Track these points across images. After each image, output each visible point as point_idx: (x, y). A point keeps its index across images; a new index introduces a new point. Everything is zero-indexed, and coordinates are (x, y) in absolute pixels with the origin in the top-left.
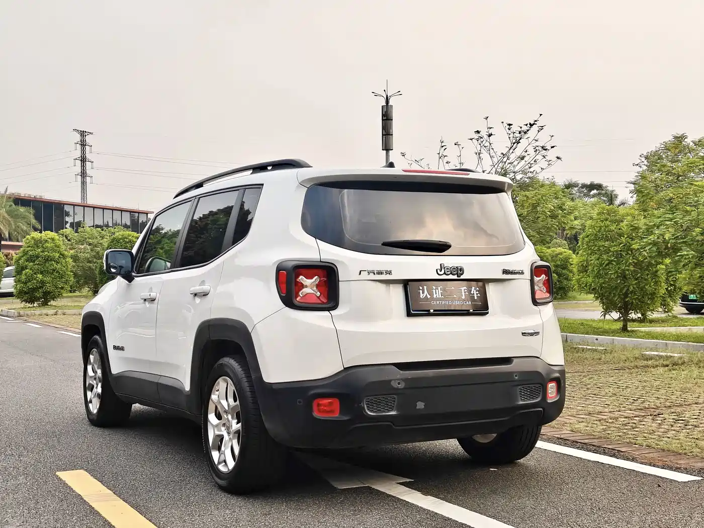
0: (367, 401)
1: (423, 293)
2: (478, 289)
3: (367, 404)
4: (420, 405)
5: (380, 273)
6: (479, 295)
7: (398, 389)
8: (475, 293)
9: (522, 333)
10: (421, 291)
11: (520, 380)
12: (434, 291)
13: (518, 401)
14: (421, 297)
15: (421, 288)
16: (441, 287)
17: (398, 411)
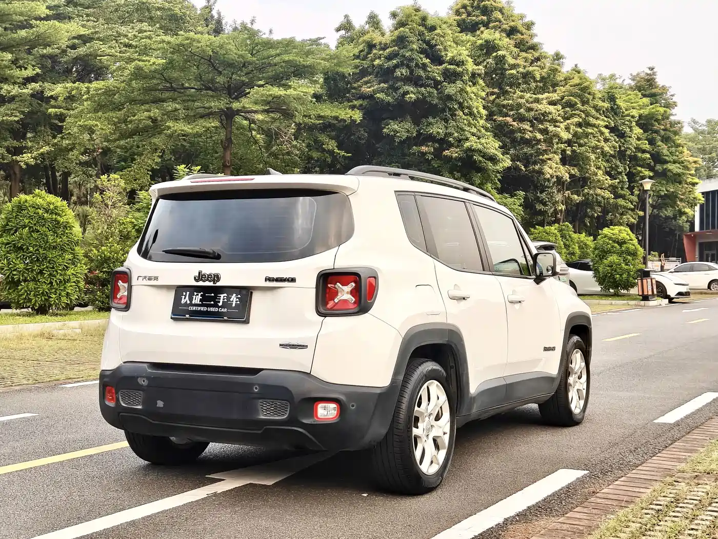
0: (122, 394)
1: (185, 298)
2: (239, 296)
3: (121, 396)
4: (160, 404)
5: (150, 279)
6: (238, 302)
7: (142, 385)
8: (234, 300)
9: (280, 345)
10: (183, 297)
11: (259, 393)
12: (194, 297)
13: (258, 414)
14: (182, 302)
15: (184, 294)
16: (202, 293)
17: (143, 405)
